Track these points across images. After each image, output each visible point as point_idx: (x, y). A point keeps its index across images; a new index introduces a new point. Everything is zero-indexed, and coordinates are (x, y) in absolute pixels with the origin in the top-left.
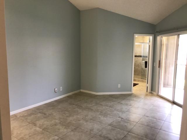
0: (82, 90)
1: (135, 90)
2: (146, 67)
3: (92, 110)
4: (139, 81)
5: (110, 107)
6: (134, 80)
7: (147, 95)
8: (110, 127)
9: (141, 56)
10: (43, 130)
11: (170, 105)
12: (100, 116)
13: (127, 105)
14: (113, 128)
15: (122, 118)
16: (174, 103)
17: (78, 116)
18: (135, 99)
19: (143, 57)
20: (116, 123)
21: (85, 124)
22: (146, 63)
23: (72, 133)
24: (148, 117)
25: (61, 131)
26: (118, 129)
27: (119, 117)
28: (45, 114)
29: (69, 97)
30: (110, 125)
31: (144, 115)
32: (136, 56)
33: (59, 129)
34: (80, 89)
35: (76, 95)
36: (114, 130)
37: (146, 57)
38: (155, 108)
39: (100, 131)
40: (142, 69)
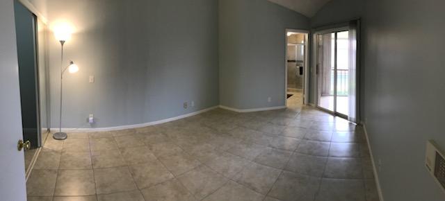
0: (221, 106)
1: (290, 103)
2: (301, 73)
3: (231, 135)
4: (293, 91)
5: (257, 130)
6: (288, 91)
7: (303, 108)
8: (255, 165)
9: (294, 61)
10: (158, 159)
11: (331, 117)
12: (241, 146)
13: (279, 124)
14: (260, 165)
15: (273, 147)
16: (336, 114)
17: (209, 145)
18: (289, 115)
19: (298, 61)
20: (264, 156)
21: (218, 158)
22: (301, 69)
23: (195, 173)
24: (308, 139)
25: (180, 165)
26: (268, 167)
27: (270, 146)
28: (167, 136)
29: (203, 115)
30: (256, 160)
31: (304, 138)
32: (288, 61)
33: (177, 162)
34: (218, 104)
35: (211, 112)
36: (260, 169)
37: (301, 61)
38: (315, 125)
39: (239, 172)
40: (297, 76)
